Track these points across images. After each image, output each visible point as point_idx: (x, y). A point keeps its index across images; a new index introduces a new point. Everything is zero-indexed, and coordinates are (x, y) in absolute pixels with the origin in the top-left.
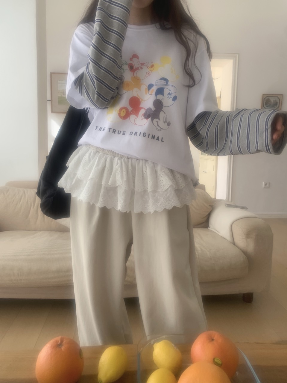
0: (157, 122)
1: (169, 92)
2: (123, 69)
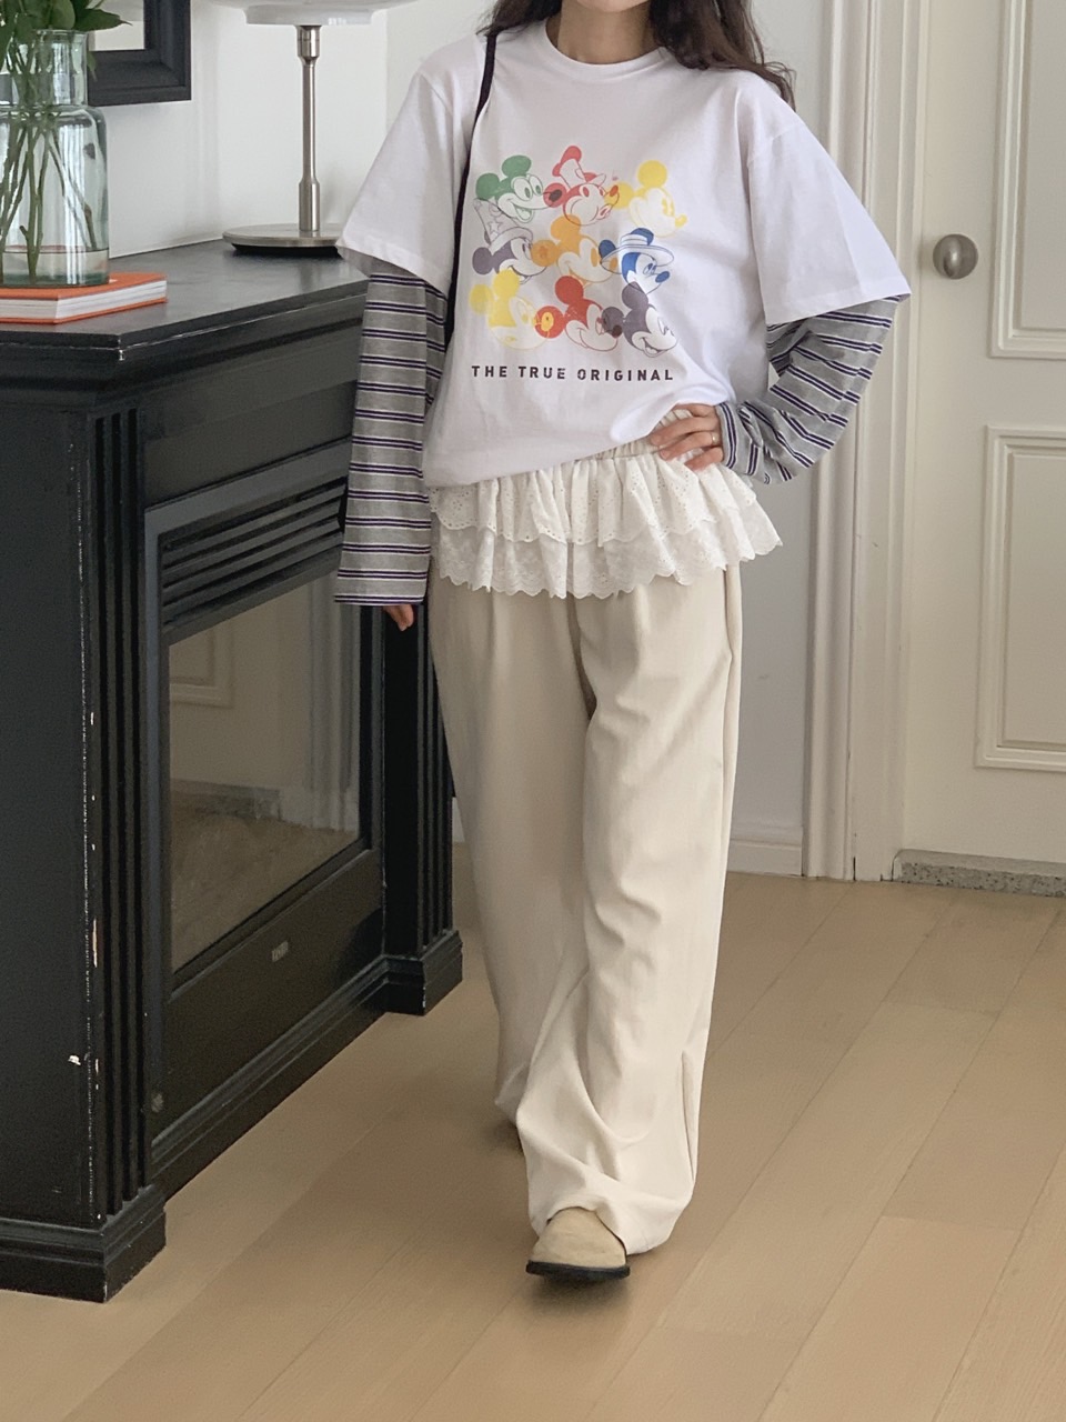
0: (644, 338)
1: (651, 262)
2: (529, 211)
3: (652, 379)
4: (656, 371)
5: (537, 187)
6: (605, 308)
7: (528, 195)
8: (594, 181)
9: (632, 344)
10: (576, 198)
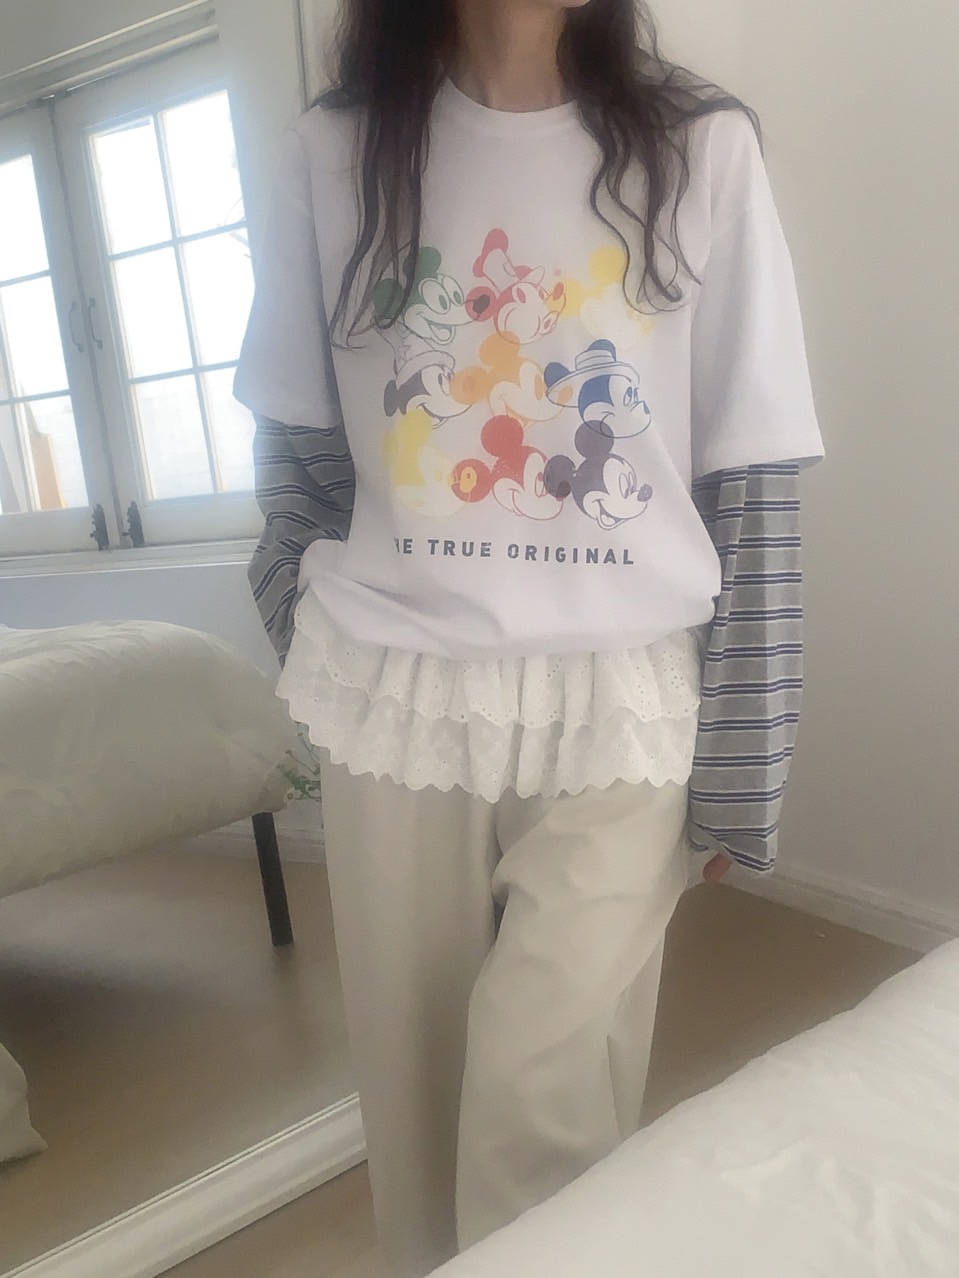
0: (599, 501)
1: (629, 385)
2: (449, 328)
3: (605, 562)
4: (610, 552)
5: (456, 293)
6: (549, 458)
7: (445, 308)
8: (530, 277)
9: (583, 509)
10: (508, 307)
